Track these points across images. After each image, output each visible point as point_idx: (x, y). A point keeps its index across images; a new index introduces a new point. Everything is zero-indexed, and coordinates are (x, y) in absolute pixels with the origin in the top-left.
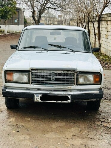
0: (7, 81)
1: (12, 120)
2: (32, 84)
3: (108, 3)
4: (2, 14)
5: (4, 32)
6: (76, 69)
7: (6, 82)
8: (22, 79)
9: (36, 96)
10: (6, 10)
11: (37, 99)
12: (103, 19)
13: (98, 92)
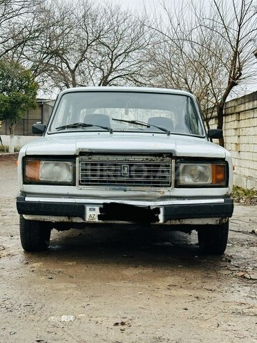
0: (27, 181)
1: (37, 265)
2: (80, 184)
3: (238, 78)
4: (6, 108)
5: (7, 151)
6: (174, 151)
7: (25, 183)
8: (59, 175)
9: (90, 209)
10: (14, 99)
11: (92, 215)
12: (229, 111)
13: (222, 200)
